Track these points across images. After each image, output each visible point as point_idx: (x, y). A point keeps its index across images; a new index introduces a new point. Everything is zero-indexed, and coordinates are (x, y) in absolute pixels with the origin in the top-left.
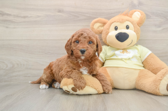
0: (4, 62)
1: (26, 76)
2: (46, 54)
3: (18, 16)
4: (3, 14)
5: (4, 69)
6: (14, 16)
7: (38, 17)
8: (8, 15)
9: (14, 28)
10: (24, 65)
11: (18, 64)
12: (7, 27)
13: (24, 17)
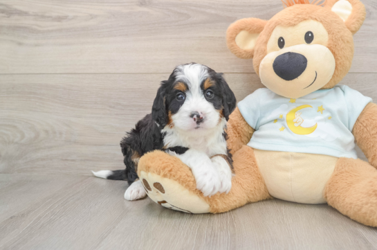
0: (15, 127)
1: (66, 160)
2: (110, 107)
3: (43, 17)
4: (9, 12)
5: (16, 143)
6: (35, 15)
7: (92, 17)
8: (21, 13)
9: (36, 45)
10: (61, 133)
11: (47, 132)
12: (20, 44)
13: (59, 19)
